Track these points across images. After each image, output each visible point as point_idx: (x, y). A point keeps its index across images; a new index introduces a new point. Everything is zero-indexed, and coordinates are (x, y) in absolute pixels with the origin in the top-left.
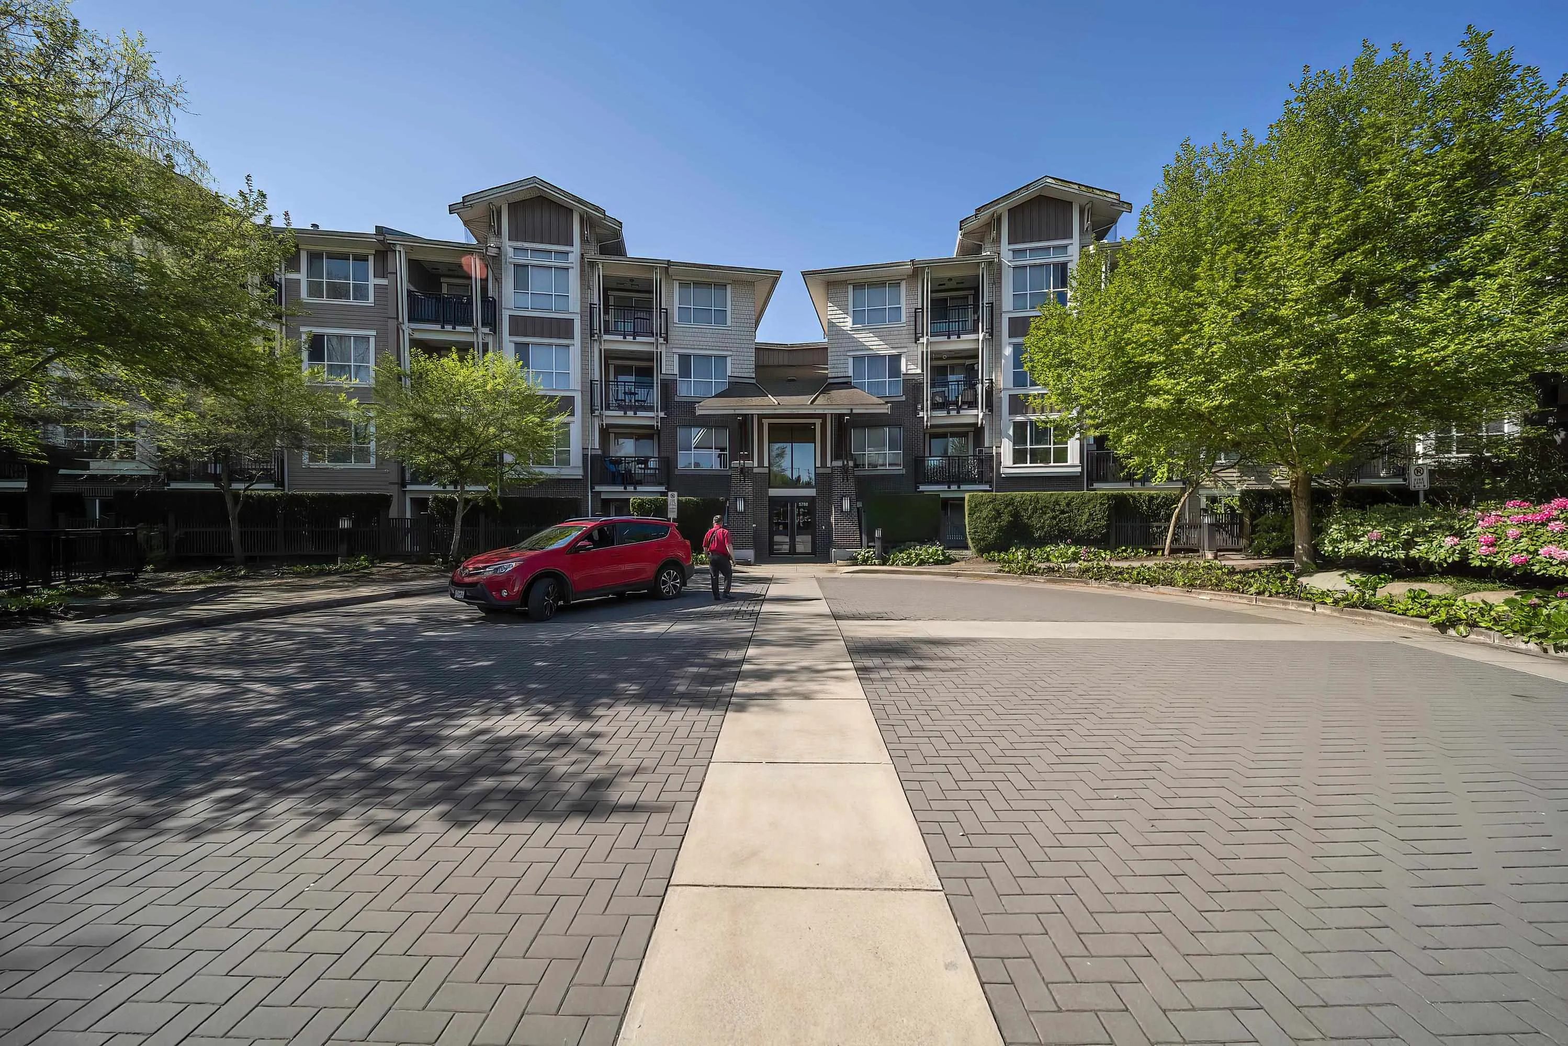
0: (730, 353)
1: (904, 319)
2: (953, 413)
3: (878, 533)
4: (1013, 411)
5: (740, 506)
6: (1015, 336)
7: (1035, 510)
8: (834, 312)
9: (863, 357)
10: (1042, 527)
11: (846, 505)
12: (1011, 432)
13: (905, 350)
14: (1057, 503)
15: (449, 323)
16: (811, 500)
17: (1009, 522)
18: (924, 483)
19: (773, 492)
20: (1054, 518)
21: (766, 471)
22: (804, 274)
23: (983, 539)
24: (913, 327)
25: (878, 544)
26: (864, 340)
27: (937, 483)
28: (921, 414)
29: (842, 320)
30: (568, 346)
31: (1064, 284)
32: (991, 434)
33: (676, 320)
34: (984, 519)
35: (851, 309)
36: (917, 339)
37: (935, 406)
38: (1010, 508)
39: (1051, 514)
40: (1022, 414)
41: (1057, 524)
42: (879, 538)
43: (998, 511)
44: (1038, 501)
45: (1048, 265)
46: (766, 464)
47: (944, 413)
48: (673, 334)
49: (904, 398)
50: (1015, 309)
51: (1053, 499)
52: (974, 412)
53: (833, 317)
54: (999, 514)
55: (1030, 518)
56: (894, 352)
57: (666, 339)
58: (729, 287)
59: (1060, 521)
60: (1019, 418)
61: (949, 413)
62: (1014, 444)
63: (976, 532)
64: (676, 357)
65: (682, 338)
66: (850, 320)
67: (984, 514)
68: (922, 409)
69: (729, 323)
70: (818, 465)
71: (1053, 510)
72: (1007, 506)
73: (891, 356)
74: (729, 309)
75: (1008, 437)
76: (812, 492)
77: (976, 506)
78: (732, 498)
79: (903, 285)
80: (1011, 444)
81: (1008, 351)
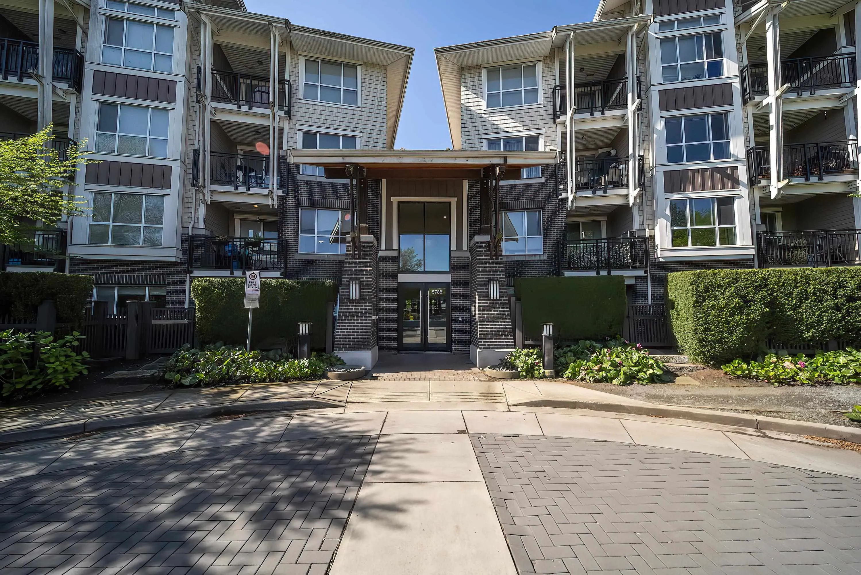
0: (360, 134)
1: (541, 100)
2: (600, 193)
3: (548, 330)
4: (670, 188)
5: (354, 291)
6: (667, 110)
7: (804, 297)
8: (468, 97)
9: (498, 140)
10: (818, 323)
11: (495, 291)
12: (668, 212)
13: (543, 131)
14: (840, 285)
15: (14, 74)
16: (447, 286)
17: (763, 314)
18: (569, 269)
19: (403, 278)
20: (837, 308)
21: (395, 254)
22: (438, 52)
23: (720, 341)
24: (551, 108)
25: (548, 346)
26: (499, 122)
27: (586, 268)
28: (564, 195)
29: (476, 104)
30: (168, 110)
31: (719, 53)
32: (642, 215)
33: (301, 95)
34: (722, 310)
35: (485, 93)
36: (556, 118)
37: (580, 187)
38: (763, 293)
39: (831, 303)
40: (680, 192)
41: (844, 318)
42: (549, 337)
43: (744, 298)
44: (807, 282)
45: (699, 36)
46: (395, 247)
47: (589, 194)
48: (298, 110)
49: (543, 180)
50: (666, 80)
51: (833, 278)
52: (624, 191)
53: (467, 101)
54: (746, 302)
55: (795, 308)
56: (531, 133)
57: (289, 113)
58: (359, 69)
59: (848, 312)
60: (677, 196)
61: (594, 193)
62: (672, 226)
63: (707, 330)
64: (300, 135)
65: (308, 115)
66: (484, 104)
67: (722, 302)
68: (565, 190)
69: (359, 104)
70: (454, 247)
71: (834, 296)
72: (758, 289)
73: (528, 138)
74: (359, 89)
75: (665, 217)
76: (447, 279)
77: (706, 290)
78: (344, 282)
79: (540, 67)
80: (669, 224)
81: (660, 125)
